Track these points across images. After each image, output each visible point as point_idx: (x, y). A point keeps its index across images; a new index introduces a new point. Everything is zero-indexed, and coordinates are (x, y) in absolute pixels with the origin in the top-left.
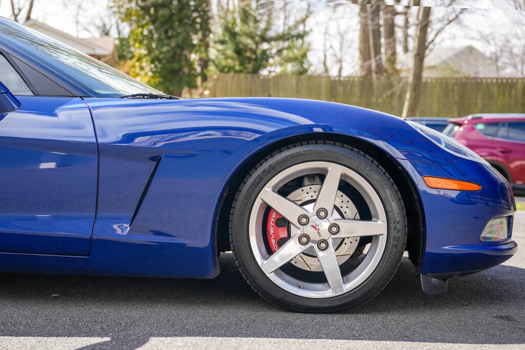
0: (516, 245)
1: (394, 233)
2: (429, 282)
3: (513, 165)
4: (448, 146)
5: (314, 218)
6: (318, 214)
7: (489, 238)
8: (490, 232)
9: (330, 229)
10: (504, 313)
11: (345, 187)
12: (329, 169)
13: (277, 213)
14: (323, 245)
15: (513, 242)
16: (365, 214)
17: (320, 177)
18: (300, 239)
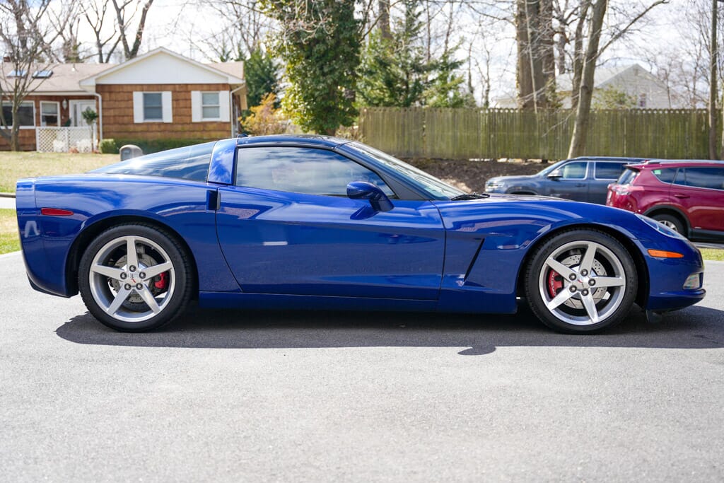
0: (705, 291)
1: (630, 285)
2: (651, 315)
3: (690, 211)
4: (661, 229)
5: (579, 276)
6: (582, 273)
7: (689, 287)
8: (689, 283)
9: (590, 282)
10: (699, 334)
11: (599, 256)
12: (589, 246)
13: (556, 272)
14: (585, 292)
15: (703, 290)
16: (611, 272)
17: (583, 250)
18: (571, 288)
